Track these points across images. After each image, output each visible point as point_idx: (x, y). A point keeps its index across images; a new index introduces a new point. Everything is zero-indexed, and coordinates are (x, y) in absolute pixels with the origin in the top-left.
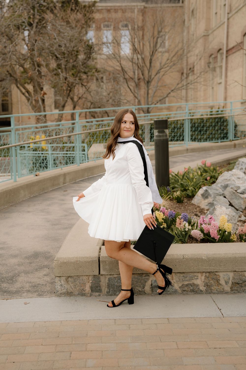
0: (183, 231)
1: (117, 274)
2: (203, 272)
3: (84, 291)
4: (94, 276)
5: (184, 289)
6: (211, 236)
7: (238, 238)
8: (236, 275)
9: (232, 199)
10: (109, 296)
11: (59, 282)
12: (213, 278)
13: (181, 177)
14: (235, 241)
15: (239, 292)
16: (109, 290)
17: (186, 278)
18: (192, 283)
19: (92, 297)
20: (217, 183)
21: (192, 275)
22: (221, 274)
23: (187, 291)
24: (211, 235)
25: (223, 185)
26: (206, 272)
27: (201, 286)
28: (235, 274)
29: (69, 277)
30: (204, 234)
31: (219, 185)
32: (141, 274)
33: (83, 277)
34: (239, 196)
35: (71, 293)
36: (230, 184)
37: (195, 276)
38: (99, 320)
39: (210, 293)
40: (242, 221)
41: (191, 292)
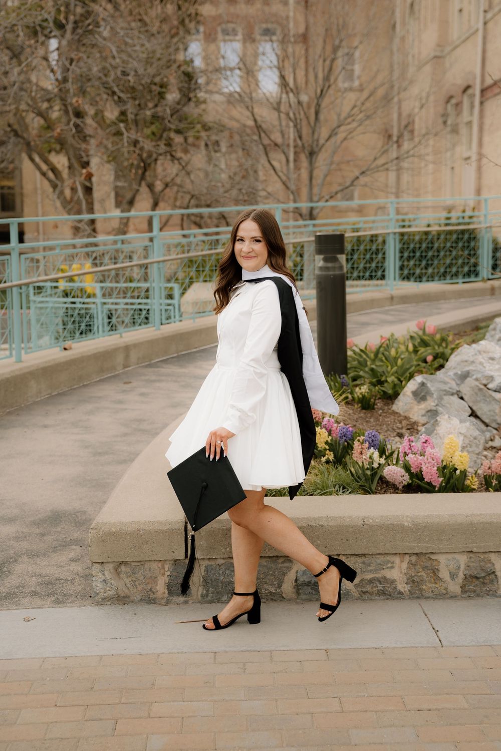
0: (368, 469)
1: (223, 558)
2: (406, 554)
3: (154, 594)
4: (175, 561)
5: (364, 590)
6: (424, 479)
7: (482, 484)
8: (473, 560)
9: (476, 402)
10: (206, 605)
11: (100, 574)
12: (426, 567)
13: (372, 356)
14: (474, 489)
15: (478, 596)
16: (207, 591)
17: (370, 566)
18: (381, 576)
19: (170, 605)
20: (447, 369)
21: (380, 559)
22: (442, 559)
23: (371, 594)
24: (424, 477)
25: (459, 373)
26: (411, 555)
27: (400, 583)
28: (471, 558)
29: (121, 563)
30: (411, 475)
31: (451, 373)
32: (274, 558)
33: (152, 563)
34: (491, 396)
35: (126, 597)
36: (475, 371)
37: (388, 562)
38: (182, 653)
39: (418, 598)
40: (495, 448)
41: (379, 596)
